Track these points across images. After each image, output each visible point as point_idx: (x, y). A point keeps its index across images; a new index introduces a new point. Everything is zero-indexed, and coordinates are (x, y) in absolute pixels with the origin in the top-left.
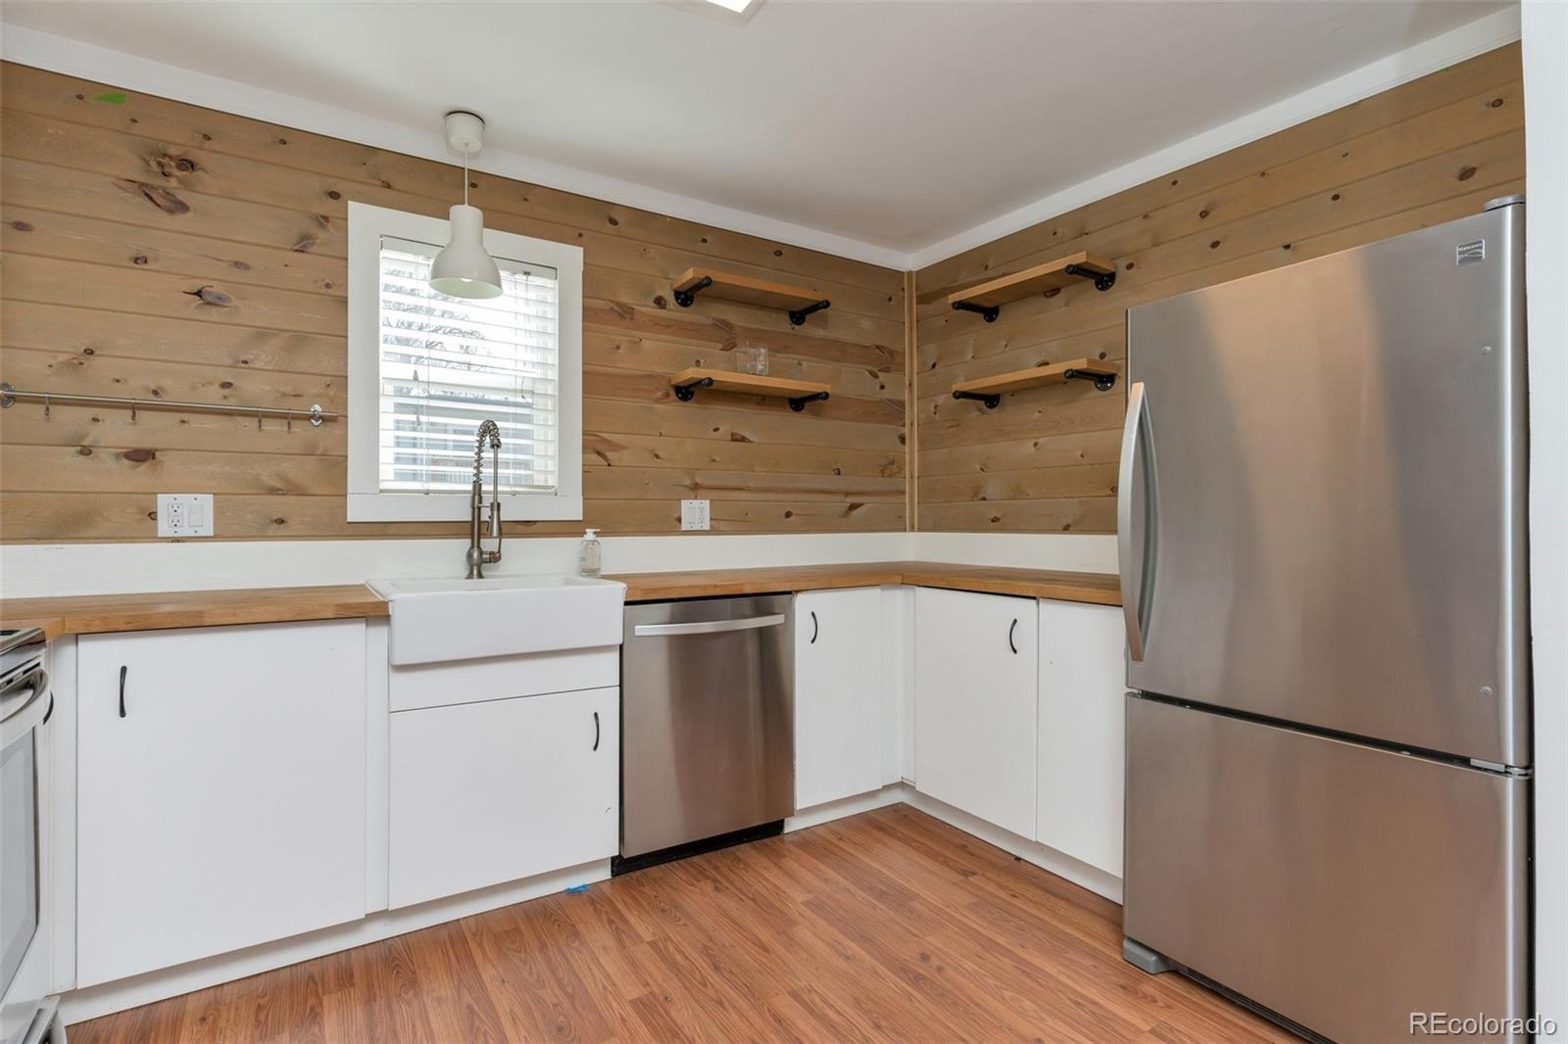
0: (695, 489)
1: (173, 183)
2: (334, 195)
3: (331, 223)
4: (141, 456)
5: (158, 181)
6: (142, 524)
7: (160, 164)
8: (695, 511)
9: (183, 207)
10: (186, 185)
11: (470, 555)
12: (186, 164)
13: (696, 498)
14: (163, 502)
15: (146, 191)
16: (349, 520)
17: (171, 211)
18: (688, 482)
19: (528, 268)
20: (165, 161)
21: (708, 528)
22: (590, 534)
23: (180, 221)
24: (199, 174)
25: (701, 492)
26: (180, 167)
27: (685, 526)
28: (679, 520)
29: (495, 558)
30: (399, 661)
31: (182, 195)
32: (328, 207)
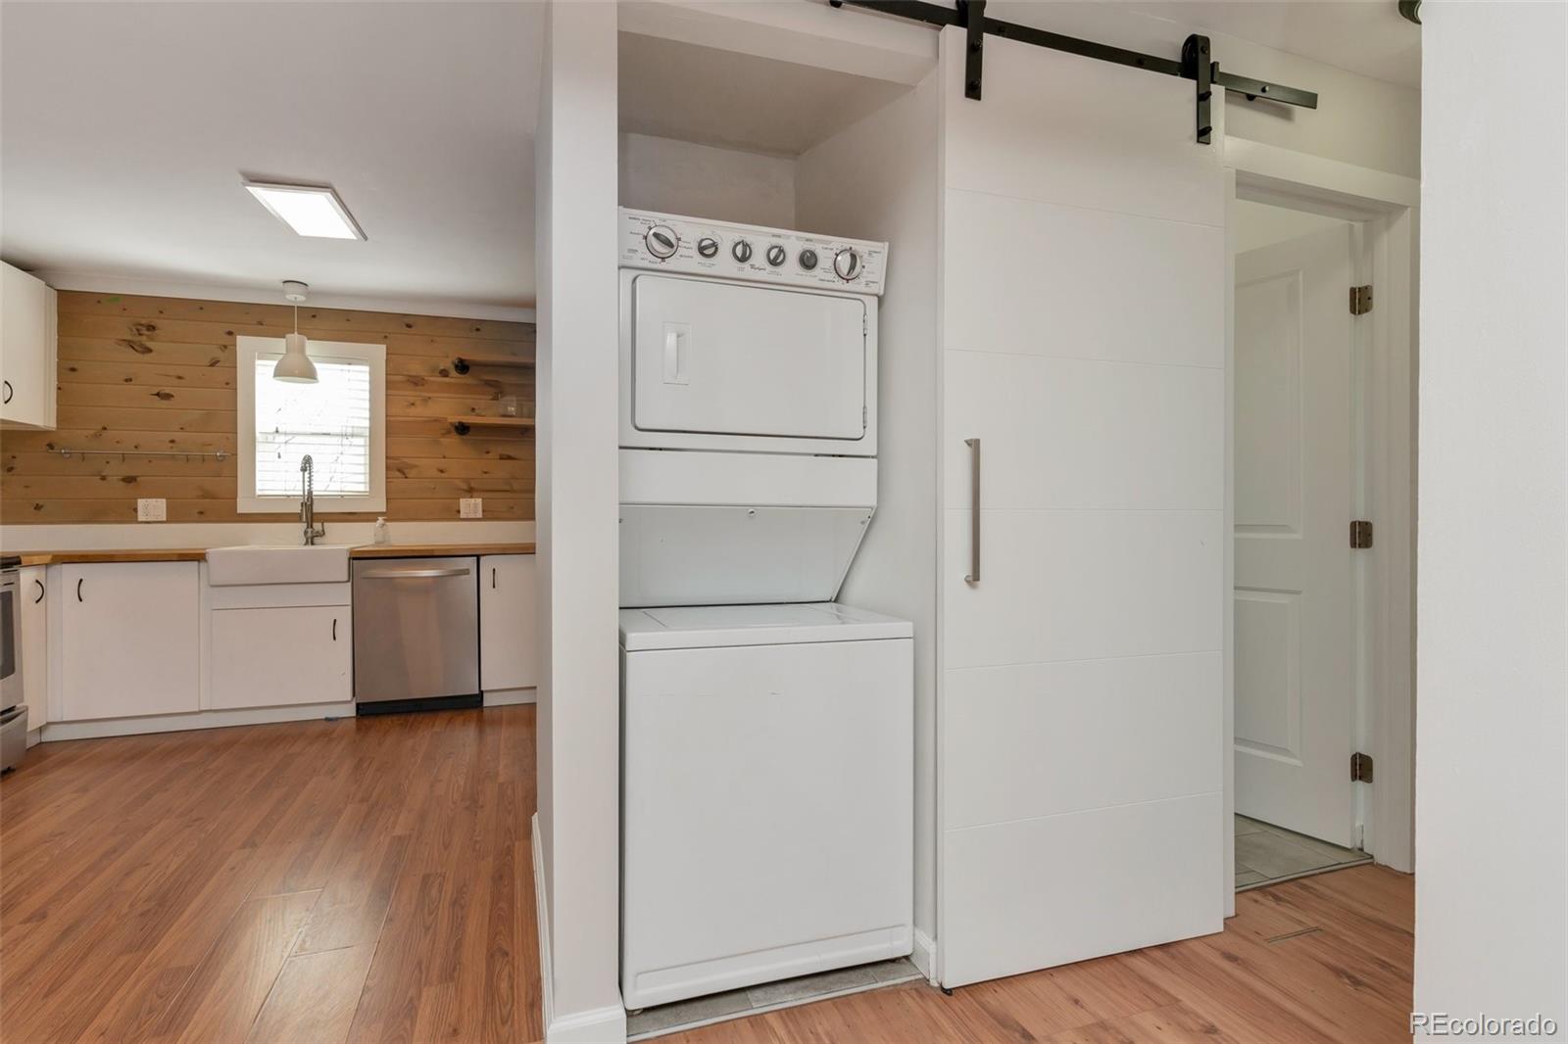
0: (470, 492)
1: (144, 338)
2: (230, 333)
3: (229, 348)
4: (130, 480)
5: (137, 339)
6: (129, 515)
7: (138, 330)
8: (471, 505)
9: (149, 350)
10: (151, 339)
11: (306, 533)
12: (151, 328)
13: (471, 497)
14: (141, 502)
15: (131, 345)
16: (238, 512)
17: (143, 353)
18: (465, 487)
19: (350, 361)
20: (140, 327)
21: (481, 516)
22: (381, 520)
23: (147, 357)
24: (157, 332)
25: (475, 494)
26: (148, 330)
27: (462, 515)
28: (459, 512)
29: (322, 534)
30: (212, 583)
31: (150, 344)
32: (226, 340)
